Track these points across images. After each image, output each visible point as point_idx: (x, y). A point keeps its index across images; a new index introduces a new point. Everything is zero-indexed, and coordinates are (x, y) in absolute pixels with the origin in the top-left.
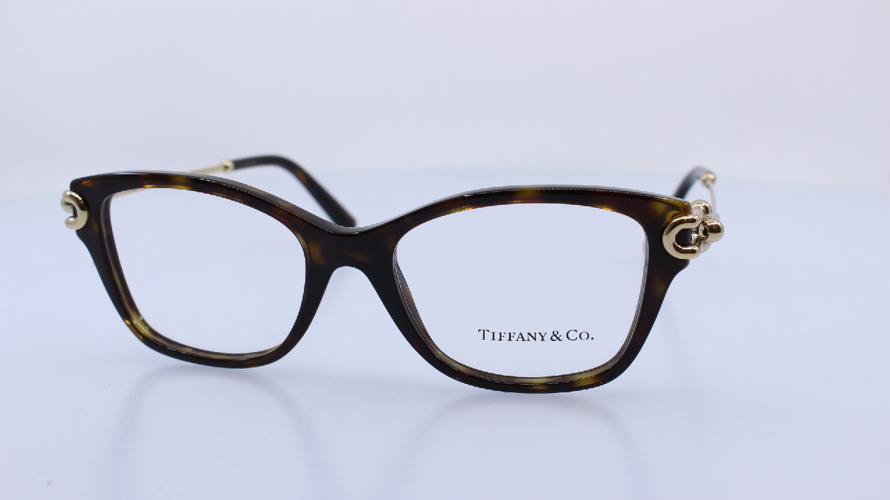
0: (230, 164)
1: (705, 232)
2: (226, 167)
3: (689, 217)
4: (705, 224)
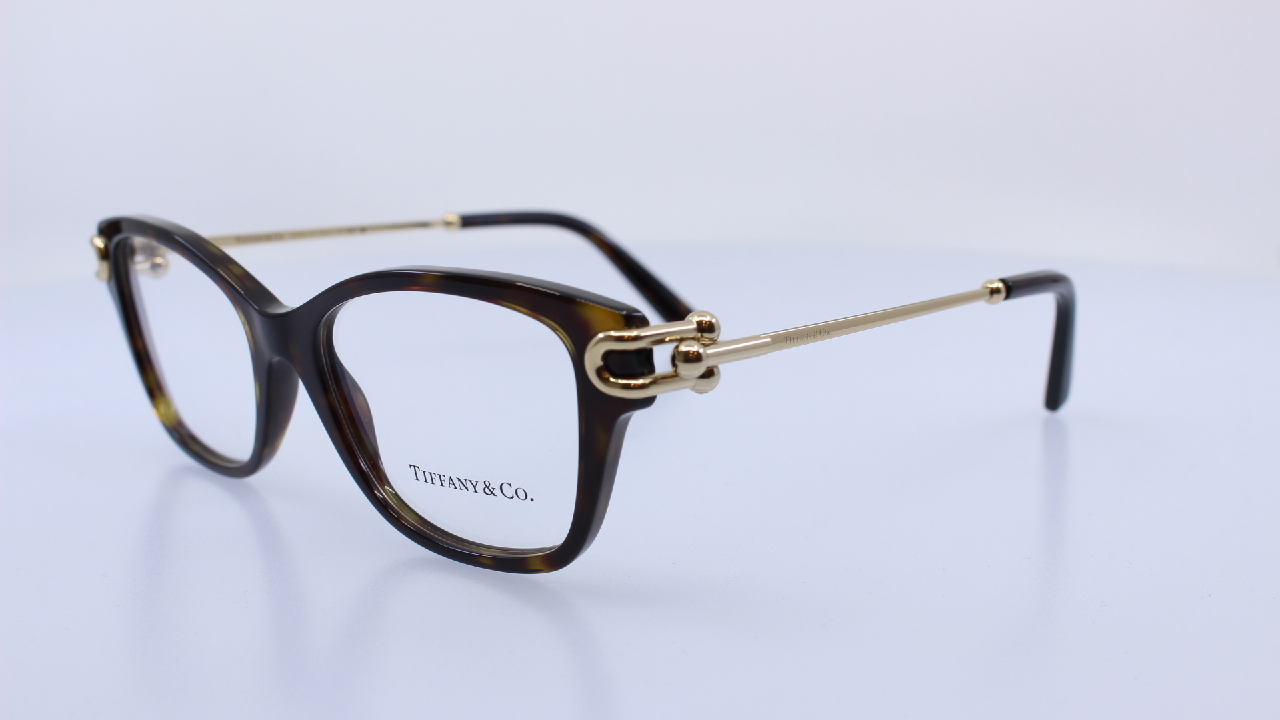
0: (454, 219)
1: (673, 360)
2: (448, 224)
3: (634, 333)
4: (677, 347)
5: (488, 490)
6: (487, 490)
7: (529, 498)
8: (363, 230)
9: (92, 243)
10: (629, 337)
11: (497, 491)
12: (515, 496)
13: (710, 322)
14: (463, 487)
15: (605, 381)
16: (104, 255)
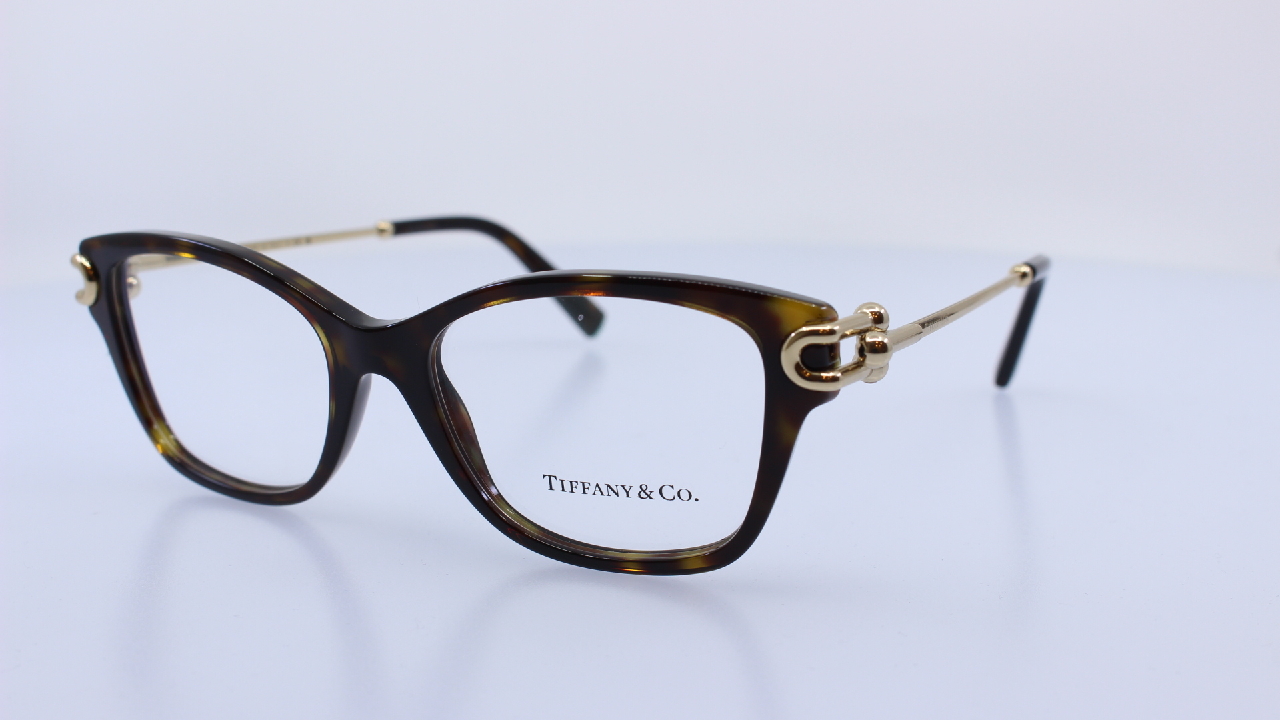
0: (387, 226)
1: (861, 351)
2: (381, 231)
3: (827, 327)
4: (863, 339)
5: (644, 493)
6: (643, 495)
7: (693, 498)
8: (308, 240)
9: (73, 261)
10: (824, 330)
11: (656, 495)
12: (678, 498)
13: (879, 312)
14: (611, 492)
15: (803, 376)
16: (92, 275)
